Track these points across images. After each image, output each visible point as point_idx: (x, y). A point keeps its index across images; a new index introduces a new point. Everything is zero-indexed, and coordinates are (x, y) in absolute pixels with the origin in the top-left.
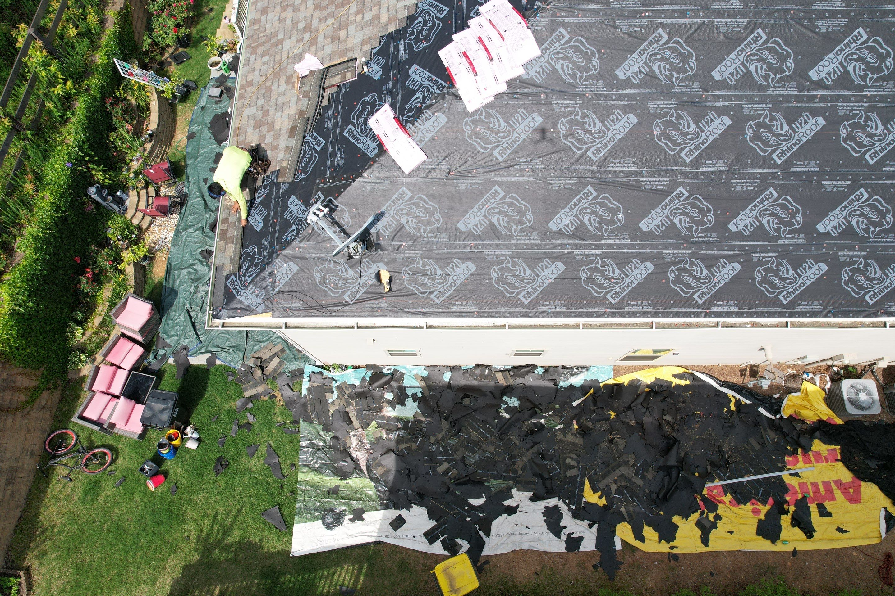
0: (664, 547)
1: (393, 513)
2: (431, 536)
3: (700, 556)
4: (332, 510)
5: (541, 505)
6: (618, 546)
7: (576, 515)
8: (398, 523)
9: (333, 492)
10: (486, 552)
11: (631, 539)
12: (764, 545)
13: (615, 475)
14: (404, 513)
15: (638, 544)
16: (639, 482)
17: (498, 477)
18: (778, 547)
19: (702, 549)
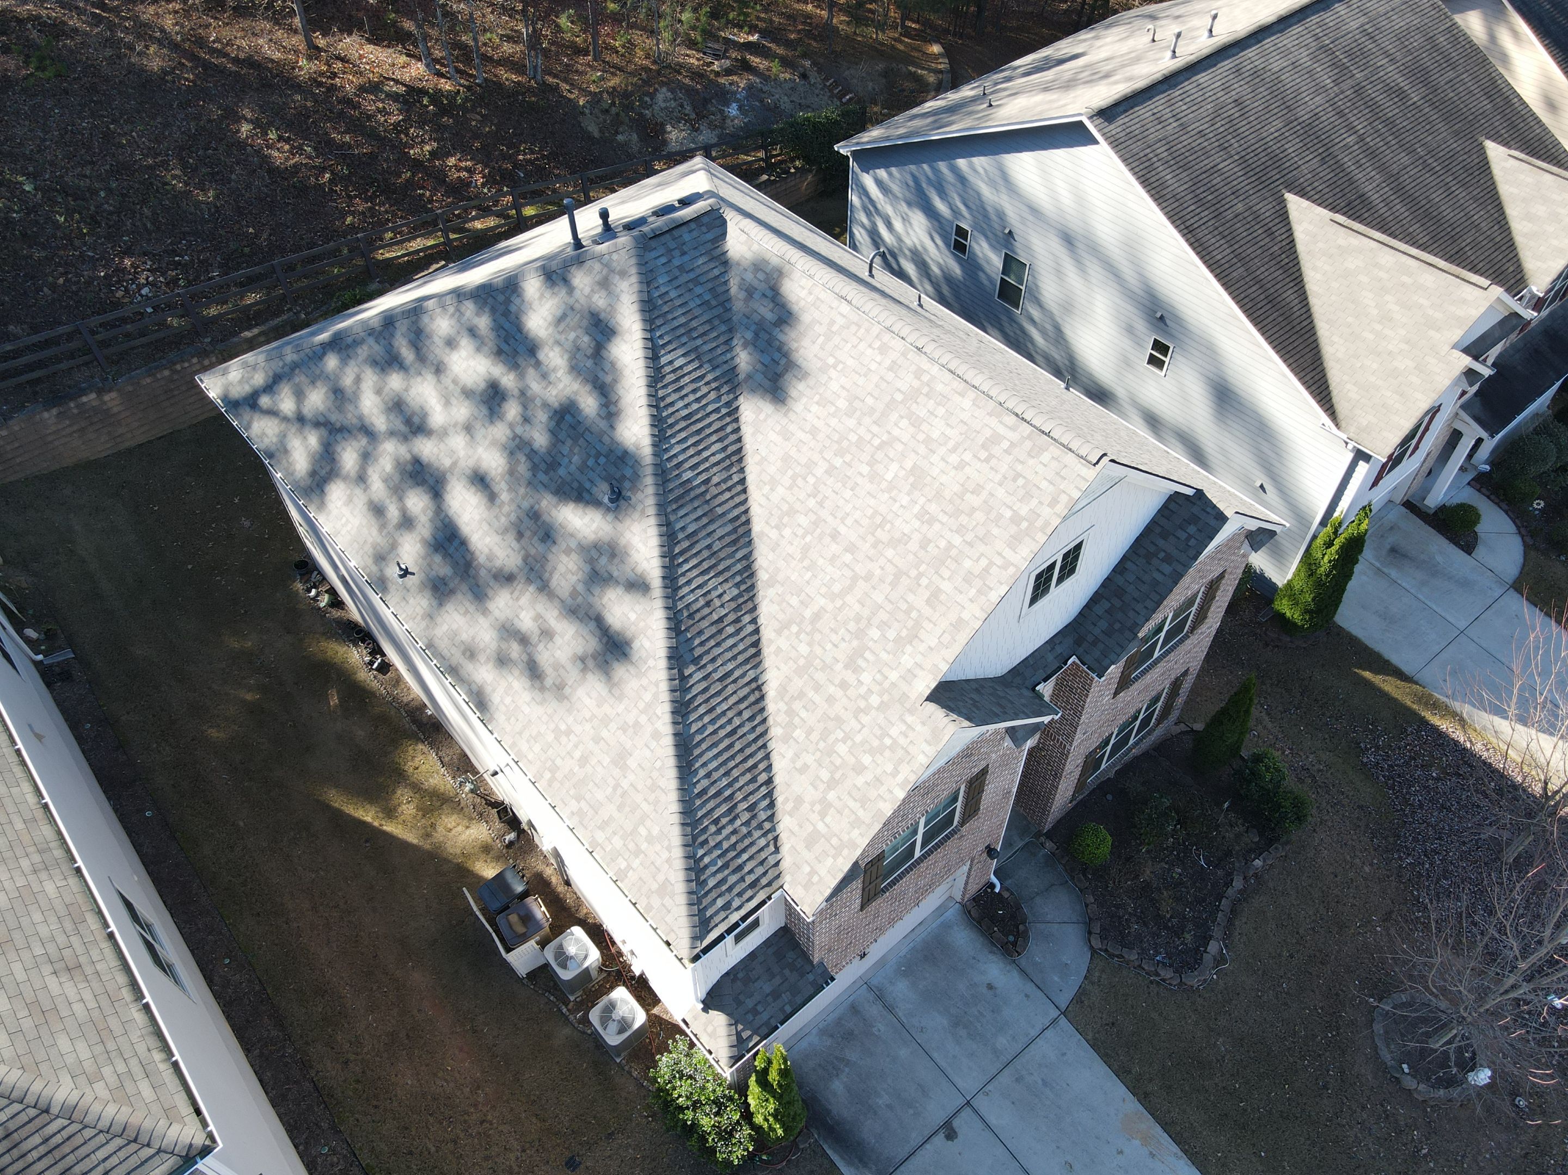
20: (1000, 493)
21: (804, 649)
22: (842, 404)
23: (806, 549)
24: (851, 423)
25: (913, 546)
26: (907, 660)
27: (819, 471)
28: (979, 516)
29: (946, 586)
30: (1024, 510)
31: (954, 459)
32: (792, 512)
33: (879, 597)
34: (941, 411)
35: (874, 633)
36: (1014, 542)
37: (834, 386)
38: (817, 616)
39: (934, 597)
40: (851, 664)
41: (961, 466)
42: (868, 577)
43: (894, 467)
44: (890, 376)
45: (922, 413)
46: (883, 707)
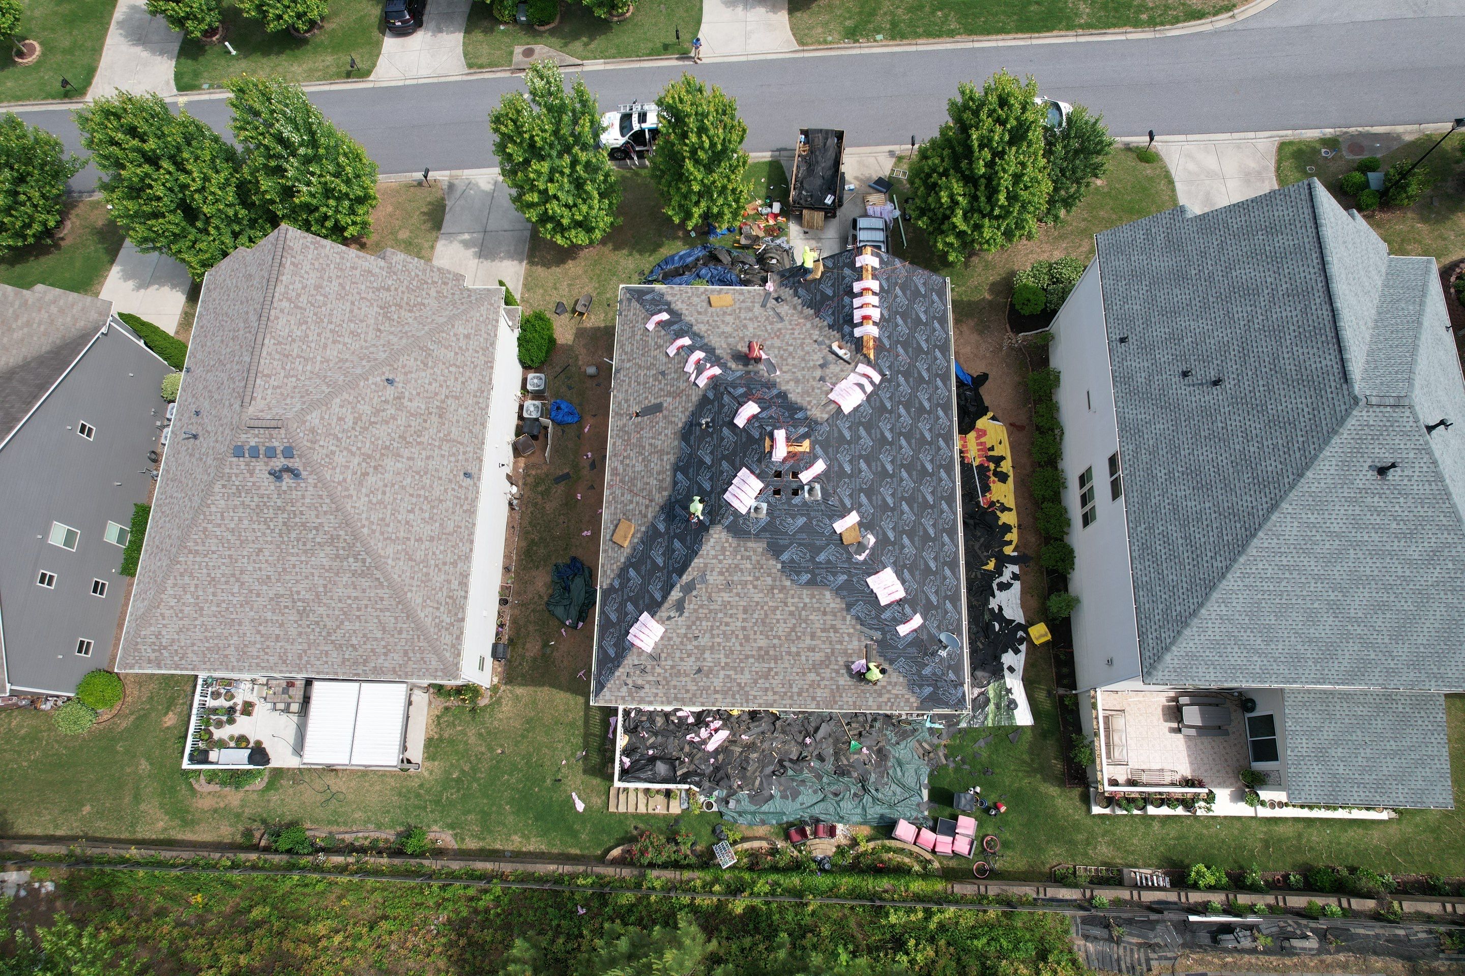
0: (1015, 530)
1: (1006, 672)
2: (1017, 651)
3: (1018, 513)
4: (1008, 706)
5: (997, 592)
6: (1016, 554)
7: (1001, 574)
8: (1011, 669)
9: (998, 706)
10: (1023, 622)
11: (1012, 547)
12: (1011, 480)
13: (979, 552)
14: (1005, 666)
15: (1014, 543)
16: (982, 540)
17: (983, 615)
18: (1011, 474)
19: (1014, 512)
20: (310, 257)
21: (393, 308)
22: (304, 327)
23: (362, 321)
24: (310, 320)
25: (341, 281)
26: (377, 270)
27: (332, 326)
28: (321, 261)
29: (348, 265)
30: (312, 247)
31: (306, 276)
32: (352, 333)
33: (363, 287)
34: (291, 287)
35: (375, 285)
36: (324, 247)
37: (299, 333)
38: (381, 308)
39: (353, 268)
40: (388, 290)
41: (307, 272)
42: (359, 293)
43: (318, 297)
44: (286, 311)
45: (294, 294)
46: (395, 273)
